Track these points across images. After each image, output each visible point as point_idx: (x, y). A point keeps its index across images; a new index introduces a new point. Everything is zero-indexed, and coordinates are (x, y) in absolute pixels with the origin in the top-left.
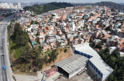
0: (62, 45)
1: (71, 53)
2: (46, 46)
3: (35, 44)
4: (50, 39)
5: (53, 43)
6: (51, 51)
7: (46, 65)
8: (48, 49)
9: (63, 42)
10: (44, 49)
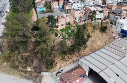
0: (97, 17)
1: (114, 35)
2: (65, 16)
3: (43, 11)
4: (74, 4)
5: (79, 12)
6: (74, 29)
7: (63, 59)
8: (69, 24)
9: (100, 12)
10: (60, 24)
